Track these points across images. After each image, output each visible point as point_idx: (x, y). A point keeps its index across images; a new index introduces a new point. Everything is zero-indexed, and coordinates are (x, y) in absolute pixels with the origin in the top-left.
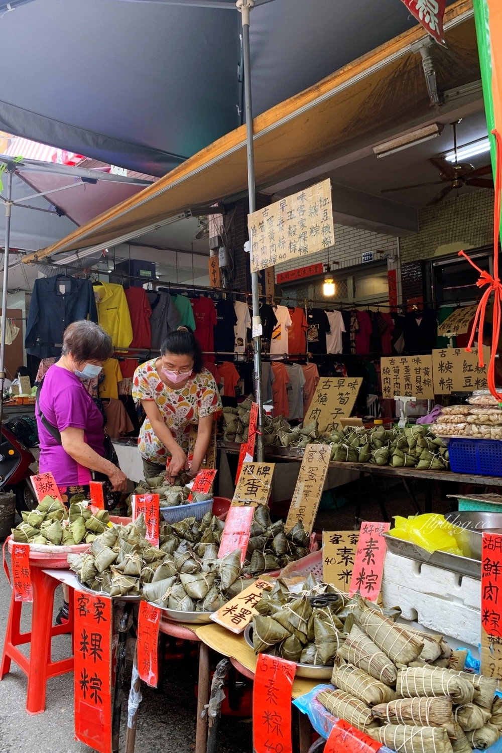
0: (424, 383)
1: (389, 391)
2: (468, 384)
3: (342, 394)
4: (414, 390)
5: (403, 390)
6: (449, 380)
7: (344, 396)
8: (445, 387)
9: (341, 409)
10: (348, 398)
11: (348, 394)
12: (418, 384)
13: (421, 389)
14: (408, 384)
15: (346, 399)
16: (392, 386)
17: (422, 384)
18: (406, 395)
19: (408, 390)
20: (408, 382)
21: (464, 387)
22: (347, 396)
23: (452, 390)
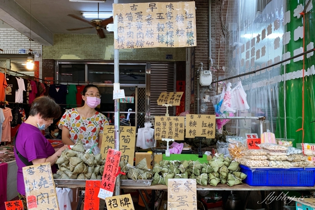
0: (180, 131)
1: (159, 136)
2: (204, 133)
3: (124, 137)
4: (174, 135)
5: (167, 135)
6: (194, 130)
7: (126, 138)
8: (192, 134)
9: (127, 146)
10: (130, 139)
11: (128, 136)
12: (176, 132)
13: (178, 135)
14: (171, 132)
15: (128, 140)
16: (161, 133)
17: (178, 132)
18: (169, 138)
19: (170, 135)
20: (171, 131)
21: (202, 134)
22: (128, 138)
23: (195, 136)
